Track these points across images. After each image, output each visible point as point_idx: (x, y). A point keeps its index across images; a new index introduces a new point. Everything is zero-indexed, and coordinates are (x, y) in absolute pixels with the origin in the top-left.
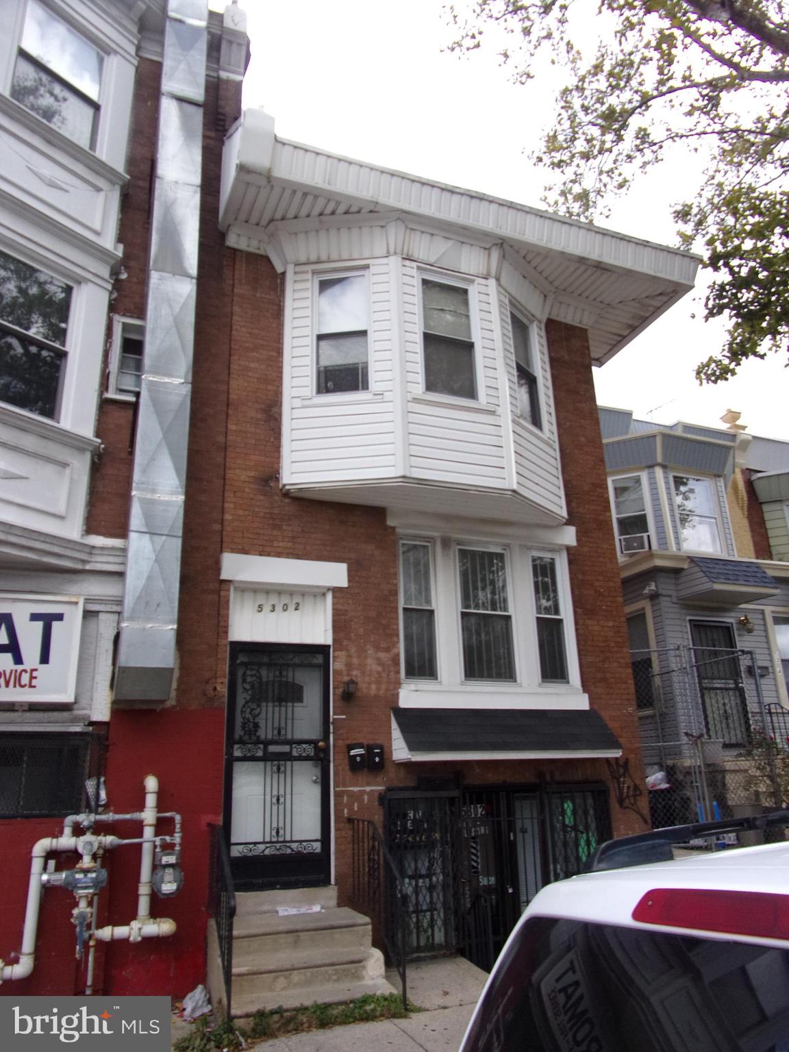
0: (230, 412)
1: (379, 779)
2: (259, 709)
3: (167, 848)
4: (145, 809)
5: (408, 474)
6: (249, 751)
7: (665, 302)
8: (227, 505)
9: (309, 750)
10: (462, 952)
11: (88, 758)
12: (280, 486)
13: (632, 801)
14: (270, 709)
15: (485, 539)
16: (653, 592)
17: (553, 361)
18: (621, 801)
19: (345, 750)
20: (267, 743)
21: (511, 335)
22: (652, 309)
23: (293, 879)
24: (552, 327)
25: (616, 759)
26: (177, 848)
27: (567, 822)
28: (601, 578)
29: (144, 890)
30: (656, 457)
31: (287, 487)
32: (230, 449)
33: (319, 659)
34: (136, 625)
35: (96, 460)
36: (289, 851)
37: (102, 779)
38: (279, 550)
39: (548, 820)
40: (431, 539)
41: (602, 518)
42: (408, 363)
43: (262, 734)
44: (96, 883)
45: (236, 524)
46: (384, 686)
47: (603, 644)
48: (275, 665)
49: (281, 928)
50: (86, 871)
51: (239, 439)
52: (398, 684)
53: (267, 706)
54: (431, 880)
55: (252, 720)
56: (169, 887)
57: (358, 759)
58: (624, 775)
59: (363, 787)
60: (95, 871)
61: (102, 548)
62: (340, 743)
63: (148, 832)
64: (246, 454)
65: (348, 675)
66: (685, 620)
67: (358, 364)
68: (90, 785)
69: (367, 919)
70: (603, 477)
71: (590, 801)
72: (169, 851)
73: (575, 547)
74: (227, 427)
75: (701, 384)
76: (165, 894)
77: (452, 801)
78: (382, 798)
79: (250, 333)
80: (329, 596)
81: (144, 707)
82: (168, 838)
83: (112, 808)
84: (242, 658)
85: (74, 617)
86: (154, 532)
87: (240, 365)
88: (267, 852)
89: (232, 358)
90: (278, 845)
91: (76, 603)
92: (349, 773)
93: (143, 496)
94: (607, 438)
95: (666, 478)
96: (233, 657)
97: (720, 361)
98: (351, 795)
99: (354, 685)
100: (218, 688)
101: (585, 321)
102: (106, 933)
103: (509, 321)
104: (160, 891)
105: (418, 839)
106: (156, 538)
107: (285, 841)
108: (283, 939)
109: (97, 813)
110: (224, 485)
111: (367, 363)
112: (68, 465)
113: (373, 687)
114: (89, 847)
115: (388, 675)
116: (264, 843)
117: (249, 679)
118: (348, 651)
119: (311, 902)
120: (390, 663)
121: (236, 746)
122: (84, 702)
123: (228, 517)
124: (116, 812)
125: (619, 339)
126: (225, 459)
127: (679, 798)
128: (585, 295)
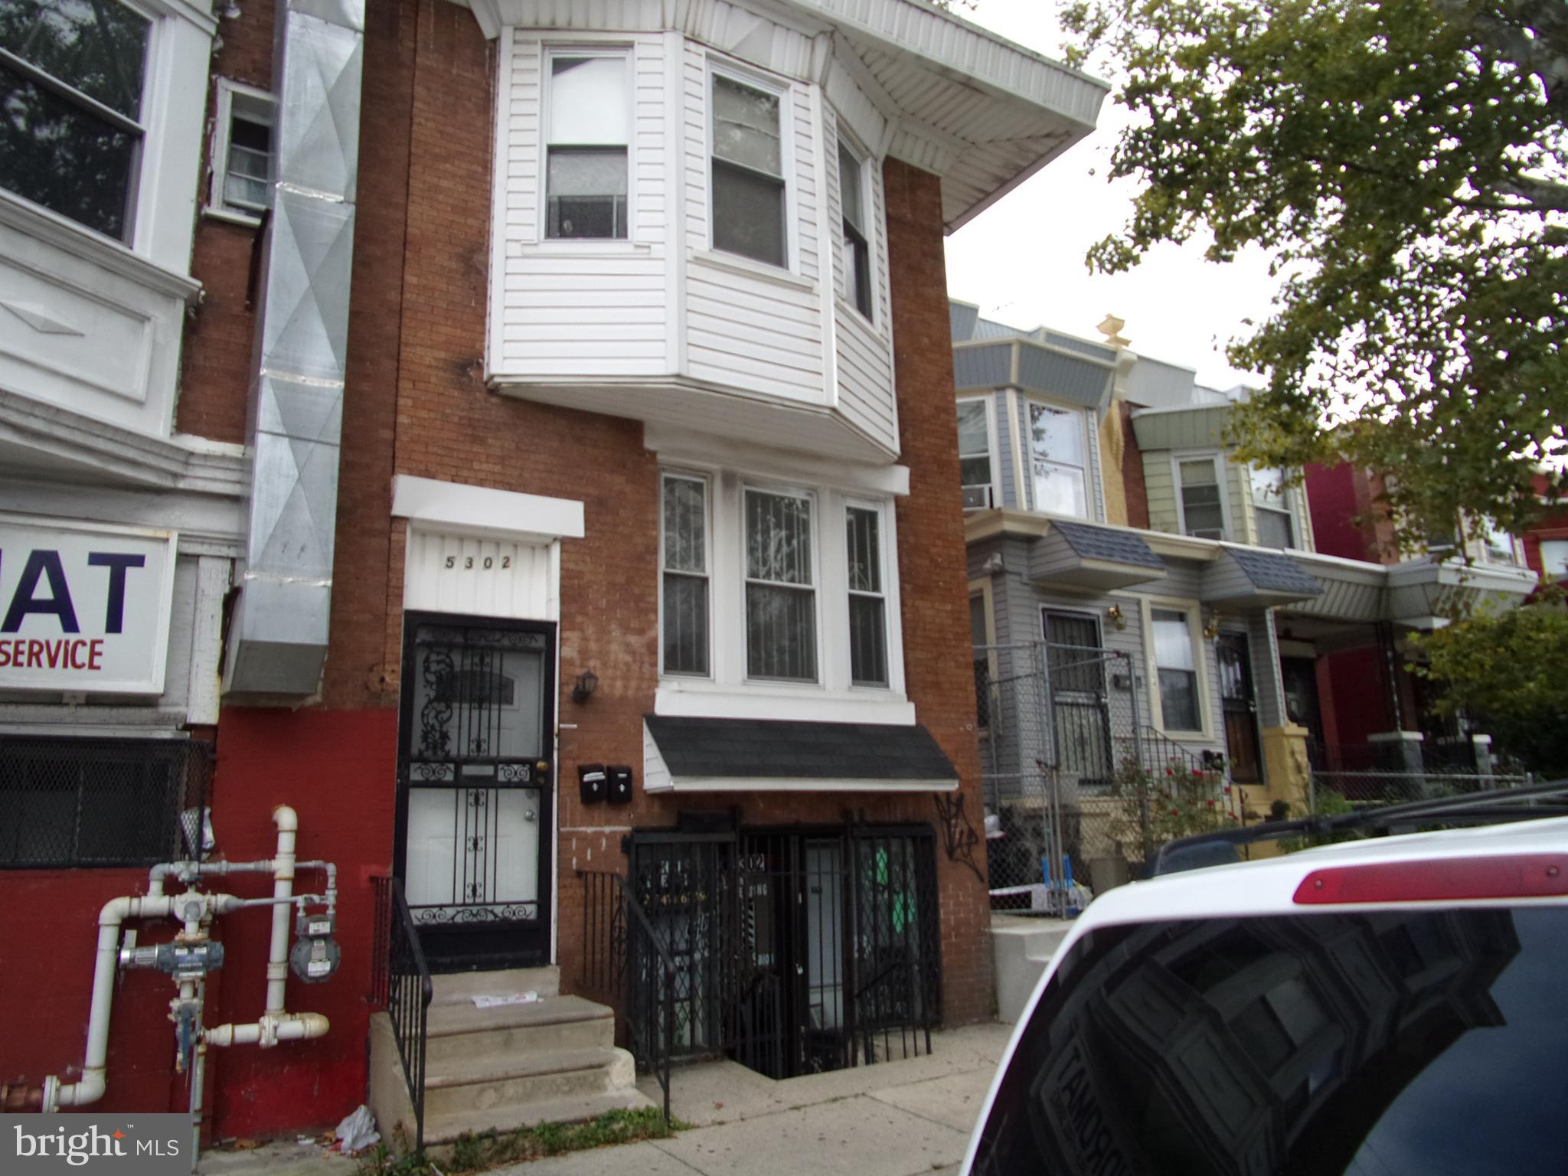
0: (408, 254)
1: (624, 816)
2: (448, 713)
3: (316, 911)
4: (277, 856)
5: (684, 373)
6: (434, 772)
7: (1052, 149)
8: (401, 402)
9: (523, 773)
10: (731, 1055)
11: (185, 779)
12: (485, 377)
13: (965, 850)
14: (465, 714)
15: (784, 478)
16: (997, 568)
17: (890, 220)
18: (950, 853)
19: (576, 774)
20: (459, 763)
21: (837, 175)
22: (1032, 156)
23: (497, 956)
24: (892, 167)
25: (948, 794)
26: (331, 911)
27: (879, 878)
28: (939, 542)
29: (276, 973)
30: (1009, 375)
31: (497, 380)
32: (407, 314)
33: (540, 642)
34: (267, 578)
35: (192, 315)
36: (491, 917)
37: (207, 811)
38: (481, 475)
39: (854, 874)
40: (707, 474)
41: (945, 457)
42: (689, 203)
43: (452, 747)
44: (207, 962)
45: (416, 431)
46: (633, 684)
47: (937, 635)
48: (473, 647)
49: (485, 1024)
50: (191, 946)
51: (422, 300)
52: (654, 681)
53: (461, 708)
54: (692, 957)
55: (438, 728)
56: (318, 968)
57: (595, 787)
58: (956, 816)
59: (600, 826)
60: (205, 945)
61: (206, 457)
62: (569, 764)
63: (283, 890)
64: (433, 323)
65: (582, 666)
66: (1037, 609)
67: (612, 196)
68: (188, 820)
69: (609, 1010)
70: (950, 398)
71: (910, 850)
72: (319, 916)
73: (906, 497)
74: (403, 278)
75: (1091, 274)
76: (312, 978)
77: (724, 848)
78: (627, 844)
79: (441, 132)
80: (556, 551)
81: (274, 704)
82: (316, 898)
83: (223, 854)
84: (423, 636)
85: (162, 563)
86: (295, 434)
87: (424, 182)
88: (458, 919)
89: (412, 168)
90: (475, 909)
91: (166, 540)
92: (580, 807)
93: (279, 378)
94: (961, 339)
95: (1021, 407)
96: (410, 634)
97: (1121, 242)
98: (583, 838)
99: (593, 682)
100: (387, 679)
101: (937, 165)
102: (223, 1034)
103: (836, 153)
104: (305, 973)
105: (675, 900)
106: (300, 445)
107: (485, 904)
108: (487, 1039)
109: (200, 861)
110: (398, 369)
111: (626, 196)
112: (149, 319)
113: (619, 684)
114: (195, 910)
115: (641, 668)
116: (453, 905)
117: (434, 667)
118: (582, 630)
119: (522, 989)
120: (643, 650)
121: (413, 766)
122: (176, 694)
123: (403, 419)
124: (230, 860)
125: (981, 196)
126: (400, 328)
127: (1015, 849)
128: (941, 125)
